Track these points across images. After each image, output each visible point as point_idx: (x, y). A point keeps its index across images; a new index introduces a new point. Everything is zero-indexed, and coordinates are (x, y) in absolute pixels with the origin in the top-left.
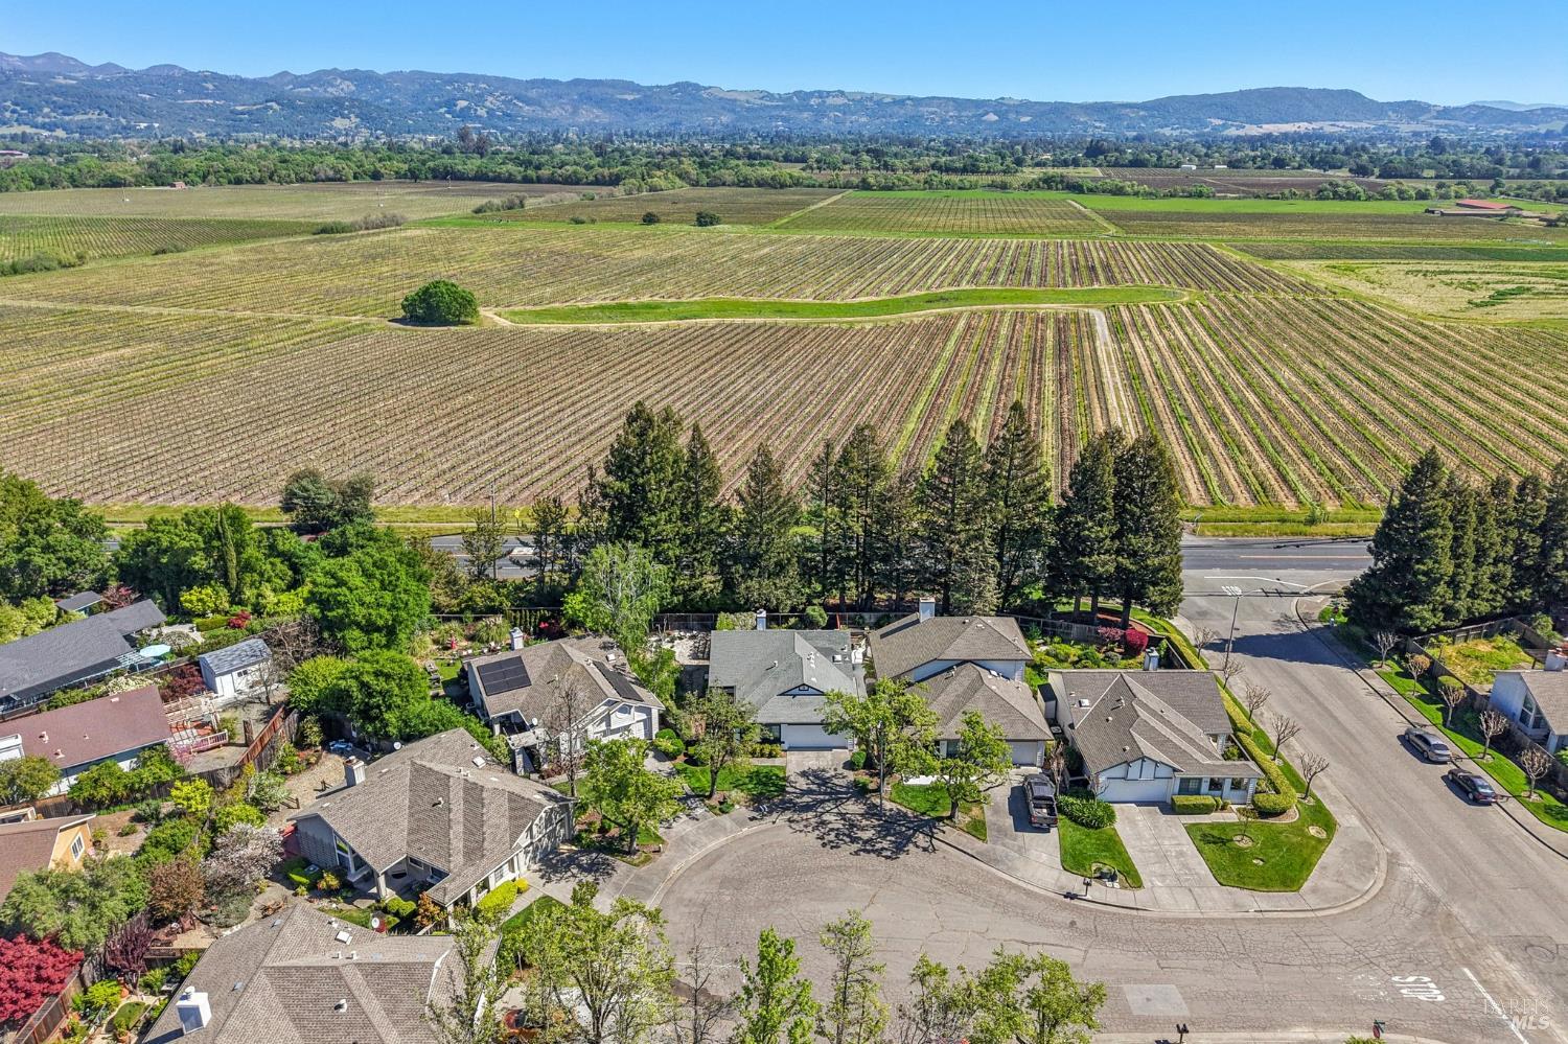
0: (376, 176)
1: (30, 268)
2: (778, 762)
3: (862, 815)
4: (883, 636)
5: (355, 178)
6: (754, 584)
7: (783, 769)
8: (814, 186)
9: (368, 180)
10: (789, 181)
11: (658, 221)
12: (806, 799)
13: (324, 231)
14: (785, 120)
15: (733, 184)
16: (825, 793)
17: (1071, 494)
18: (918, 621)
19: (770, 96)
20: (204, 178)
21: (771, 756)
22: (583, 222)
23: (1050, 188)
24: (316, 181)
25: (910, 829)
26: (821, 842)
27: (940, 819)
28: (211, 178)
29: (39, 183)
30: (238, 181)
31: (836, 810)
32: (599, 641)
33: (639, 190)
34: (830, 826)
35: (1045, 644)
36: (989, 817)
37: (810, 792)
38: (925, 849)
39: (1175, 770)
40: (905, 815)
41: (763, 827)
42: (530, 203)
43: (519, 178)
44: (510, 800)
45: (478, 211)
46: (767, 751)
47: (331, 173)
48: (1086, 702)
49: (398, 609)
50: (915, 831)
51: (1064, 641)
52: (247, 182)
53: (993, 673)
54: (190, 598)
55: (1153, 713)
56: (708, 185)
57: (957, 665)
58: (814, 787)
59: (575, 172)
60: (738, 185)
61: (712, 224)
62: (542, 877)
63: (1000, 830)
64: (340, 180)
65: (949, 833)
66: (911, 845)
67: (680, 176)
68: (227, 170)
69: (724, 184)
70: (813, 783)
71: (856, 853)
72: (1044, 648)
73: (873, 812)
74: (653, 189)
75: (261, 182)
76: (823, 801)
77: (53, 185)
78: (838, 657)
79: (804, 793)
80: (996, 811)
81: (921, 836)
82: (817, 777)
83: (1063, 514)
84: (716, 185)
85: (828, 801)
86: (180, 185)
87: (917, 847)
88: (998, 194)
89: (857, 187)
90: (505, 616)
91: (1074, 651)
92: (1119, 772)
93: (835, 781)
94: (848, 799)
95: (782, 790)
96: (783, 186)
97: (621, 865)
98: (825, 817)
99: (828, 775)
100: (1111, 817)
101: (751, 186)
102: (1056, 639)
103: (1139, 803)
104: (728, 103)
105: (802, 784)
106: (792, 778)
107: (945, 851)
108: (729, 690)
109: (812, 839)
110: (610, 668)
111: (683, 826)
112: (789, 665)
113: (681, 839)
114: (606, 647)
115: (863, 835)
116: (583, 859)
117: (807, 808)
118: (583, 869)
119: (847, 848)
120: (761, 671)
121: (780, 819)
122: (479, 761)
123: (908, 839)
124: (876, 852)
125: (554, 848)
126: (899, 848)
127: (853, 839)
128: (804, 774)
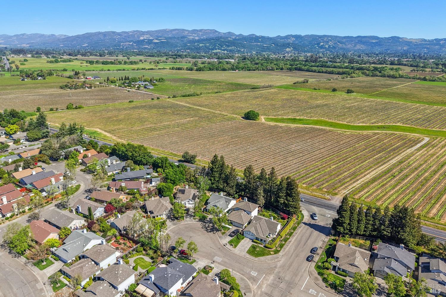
0: (282, 69)
2: (208, 216)
3: (211, 226)
7: (208, 217)
8: (407, 78)
9: (280, 70)
10: (398, 76)
11: (337, 91)
13: (253, 88)
16: (210, 222)
18: (244, 201)
24: (267, 70)
27: (220, 230)
28: (244, 69)
30: (250, 70)
31: (208, 224)
32: (197, 190)
34: (206, 226)
35: (271, 213)
36: (227, 233)
37: (208, 221)
38: (214, 233)
39: (256, 235)
40: (217, 228)
41: (197, 223)
42: (310, 81)
44: (166, 208)
46: (207, 214)
47: (271, 68)
48: (254, 221)
51: (275, 213)
52: (252, 70)
53: (246, 212)
54: (159, 169)
55: (260, 226)
56: (371, 76)
61: (351, 93)
62: (166, 218)
63: (226, 235)
64: (273, 70)
65: (219, 232)
68: (248, 67)
69: (377, 76)
70: (210, 220)
73: (213, 226)
75: (254, 70)
77: (213, 70)
78: (227, 203)
79: (207, 221)
80: (229, 232)
81: (216, 231)
86: (237, 71)
89: (422, 79)
92: (247, 232)
93: (212, 221)
94: (212, 223)
95: (205, 219)
97: (176, 221)
100: (243, 239)
101: (385, 77)
103: (250, 239)
105: (208, 219)
107: (216, 234)
108: (210, 203)
109: (201, 226)
110: (196, 195)
111: (188, 219)
112: (218, 202)
113: (186, 220)
114: (198, 192)
115: (208, 228)
116: (173, 218)
117: (205, 223)
118: (171, 220)
119: (204, 229)
120: (214, 202)
121: (200, 223)
122: (168, 202)
123: (213, 231)
124: (207, 231)
125: (170, 216)
126: (210, 232)
127: (206, 228)
128: (210, 218)
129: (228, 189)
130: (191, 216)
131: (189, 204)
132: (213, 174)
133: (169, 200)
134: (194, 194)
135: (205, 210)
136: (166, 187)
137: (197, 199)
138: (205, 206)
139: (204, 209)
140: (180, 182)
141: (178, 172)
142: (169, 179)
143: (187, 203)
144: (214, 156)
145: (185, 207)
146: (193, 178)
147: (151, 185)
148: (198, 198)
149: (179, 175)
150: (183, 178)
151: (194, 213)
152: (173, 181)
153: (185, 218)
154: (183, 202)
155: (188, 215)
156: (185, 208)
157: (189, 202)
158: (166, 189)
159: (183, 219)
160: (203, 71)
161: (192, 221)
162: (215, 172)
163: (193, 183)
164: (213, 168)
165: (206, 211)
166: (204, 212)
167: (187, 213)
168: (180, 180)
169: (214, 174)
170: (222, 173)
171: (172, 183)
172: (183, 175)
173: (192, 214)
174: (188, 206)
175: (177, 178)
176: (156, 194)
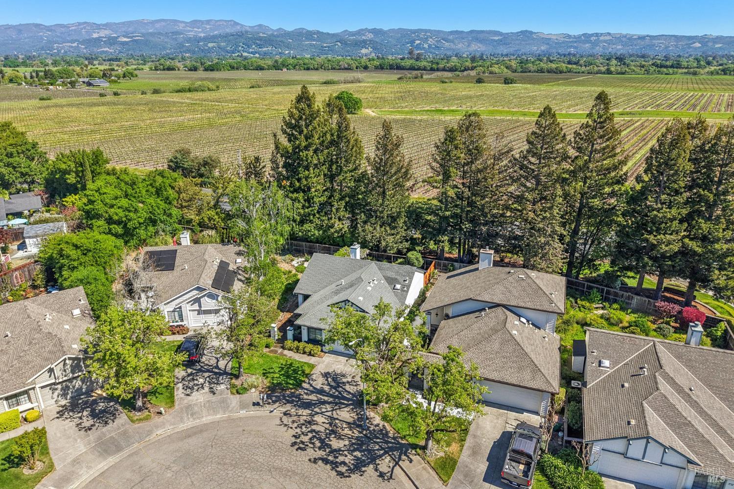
0: (366, 68)
1: (196, 90)
2: (312, 360)
3: (349, 423)
4: (448, 278)
5: (357, 68)
6: (368, 227)
7: (312, 366)
8: (579, 73)
9: (362, 69)
10: (565, 70)
11: (484, 82)
12: (313, 397)
13: (325, 83)
14: (575, 48)
15: (535, 72)
16: (331, 396)
17: (646, 179)
18: (477, 269)
19: (569, 36)
20: (294, 67)
21: (310, 354)
22: (446, 83)
23: (725, 74)
24: (339, 69)
25: (382, 449)
26: (293, 440)
27: (414, 446)
28: (297, 67)
29: (232, 68)
30: (308, 69)
31: (329, 414)
32: (237, 249)
33: (484, 72)
34: (314, 427)
35: (603, 308)
36: (464, 457)
37: (321, 392)
38: (382, 475)
39: (690, 461)
40: (387, 433)
41: (259, 413)
42: (424, 77)
43: (429, 68)
44: (55, 345)
45: (400, 79)
46: (307, 350)
47: (346, 66)
48: (606, 363)
49: (130, 211)
50: (386, 453)
51: (622, 309)
53: (523, 320)
55: (679, 390)
56: (521, 72)
57: (489, 308)
58: (327, 388)
59: (455, 66)
60: (537, 72)
61: (511, 83)
62: (58, 413)
63: (468, 476)
64: (350, 69)
65: (415, 465)
66: (371, 466)
67: (507, 68)
68: (304, 64)
69: (530, 72)
70: (329, 384)
71: (315, 461)
72: (601, 312)
73: (360, 423)
74: (491, 73)
75: (317, 69)
76: (324, 403)
77: (237, 69)
78: (398, 286)
80: (475, 453)
81: (389, 458)
82: (334, 380)
83: (635, 198)
84: (526, 72)
85: (329, 403)
86: (285, 70)
87: (376, 470)
88: (689, 77)
89: (604, 73)
90: (217, 232)
91: (628, 318)
92: (619, 445)
93: (347, 387)
94: (347, 405)
95: (299, 385)
96: (561, 72)
97: (123, 417)
98: (316, 418)
99: (344, 380)
101: (544, 72)
102: (615, 306)
104: (546, 40)
105: (319, 382)
106: (314, 377)
107: (400, 483)
108: (306, 297)
109: (287, 436)
110: (232, 267)
111: (200, 397)
112: (351, 285)
113: (189, 407)
114: (239, 254)
115: (335, 444)
116: (102, 406)
117: (308, 405)
118: (94, 415)
119: (312, 453)
120: (333, 287)
121: (279, 410)
122: (77, 312)
123: (373, 459)
124: (335, 465)
125: (89, 393)
126: (358, 467)
127: (324, 445)
128: (326, 375)
129: (373, 231)
130: (217, 374)
131: (200, 312)
132: (299, 180)
133: (84, 302)
134: (223, 266)
135: (290, 334)
136: (76, 247)
137: (237, 286)
138: (284, 317)
139: (283, 329)
140: (157, 233)
141: (142, 188)
142: (98, 216)
143: (187, 308)
144: (299, 100)
145: (181, 330)
146: (212, 213)
147: (21, 254)
148: (248, 281)
149: (151, 200)
150: (170, 215)
151: (235, 355)
152: (118, 223)
153: (179, 392)
154: (166, 309)
155: (200, 370)
156: (180, 338)
157: (197, 300)
158: (73, 253)
159: (171, 398)
160: (217, 70)
161: (224, 405)
162: (307, 168)
163: (212, 233)
164: (297, 149)
165: (297, 338)
166: (289, 343)
167: (189, 364)
168: (154, 222)
169: (307, 178)
170: (340, 170)
171: (117, 236)
172: (167, 200)
173: (222, 364)
174: (193, 322)
175: (136, 211)
176: (34, 287)
